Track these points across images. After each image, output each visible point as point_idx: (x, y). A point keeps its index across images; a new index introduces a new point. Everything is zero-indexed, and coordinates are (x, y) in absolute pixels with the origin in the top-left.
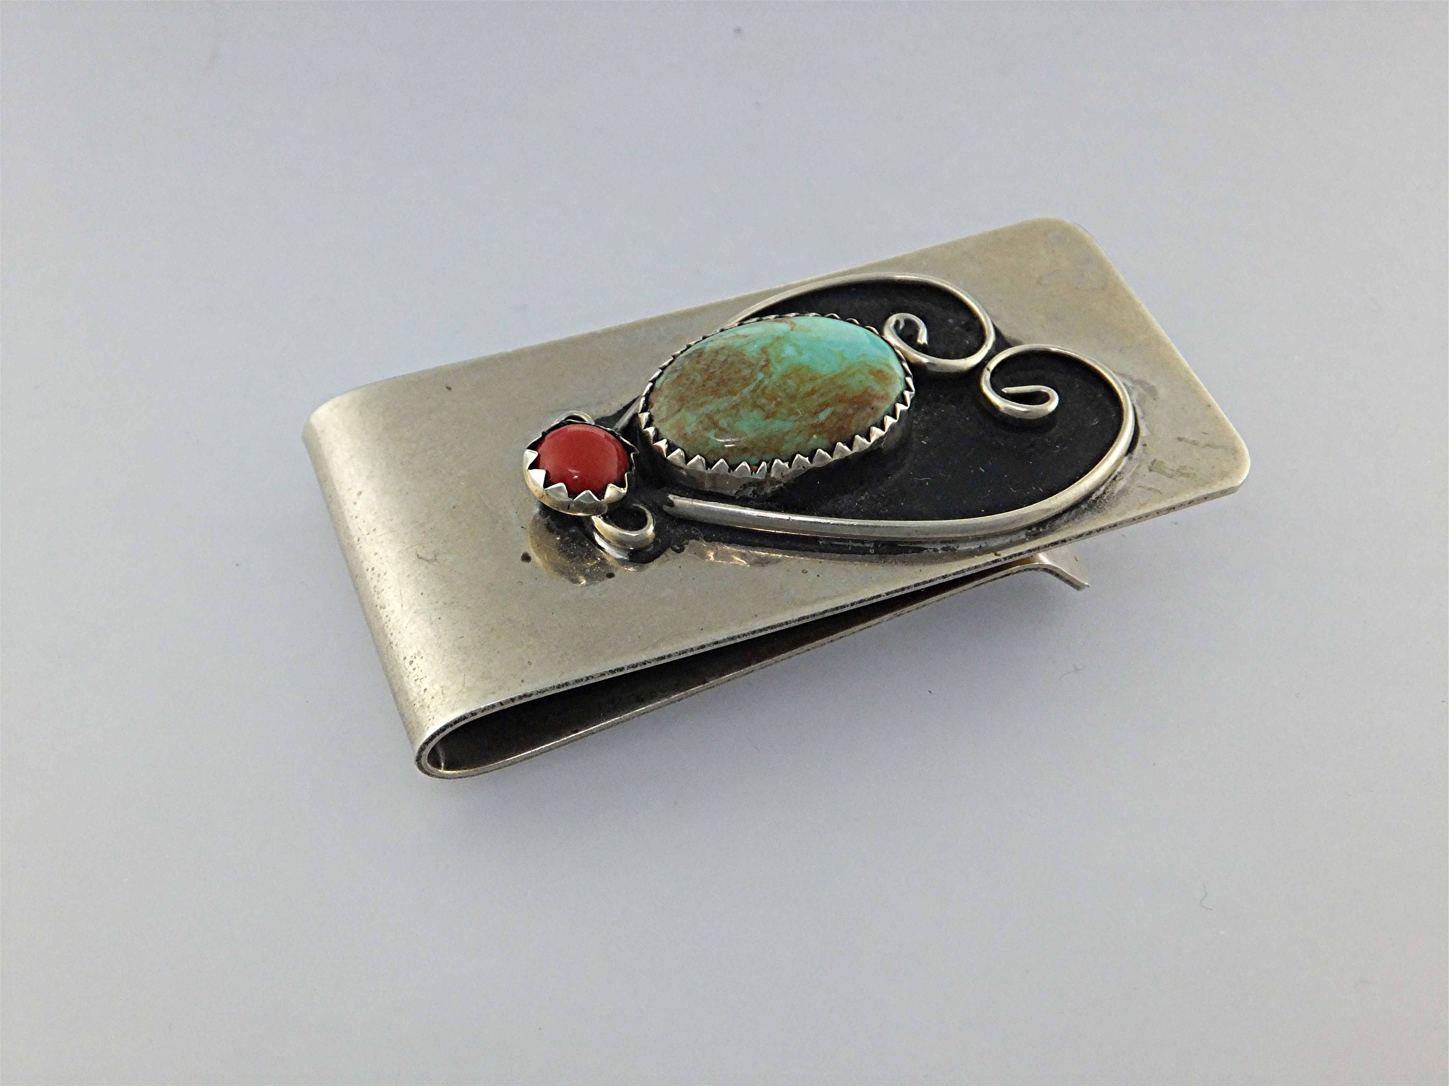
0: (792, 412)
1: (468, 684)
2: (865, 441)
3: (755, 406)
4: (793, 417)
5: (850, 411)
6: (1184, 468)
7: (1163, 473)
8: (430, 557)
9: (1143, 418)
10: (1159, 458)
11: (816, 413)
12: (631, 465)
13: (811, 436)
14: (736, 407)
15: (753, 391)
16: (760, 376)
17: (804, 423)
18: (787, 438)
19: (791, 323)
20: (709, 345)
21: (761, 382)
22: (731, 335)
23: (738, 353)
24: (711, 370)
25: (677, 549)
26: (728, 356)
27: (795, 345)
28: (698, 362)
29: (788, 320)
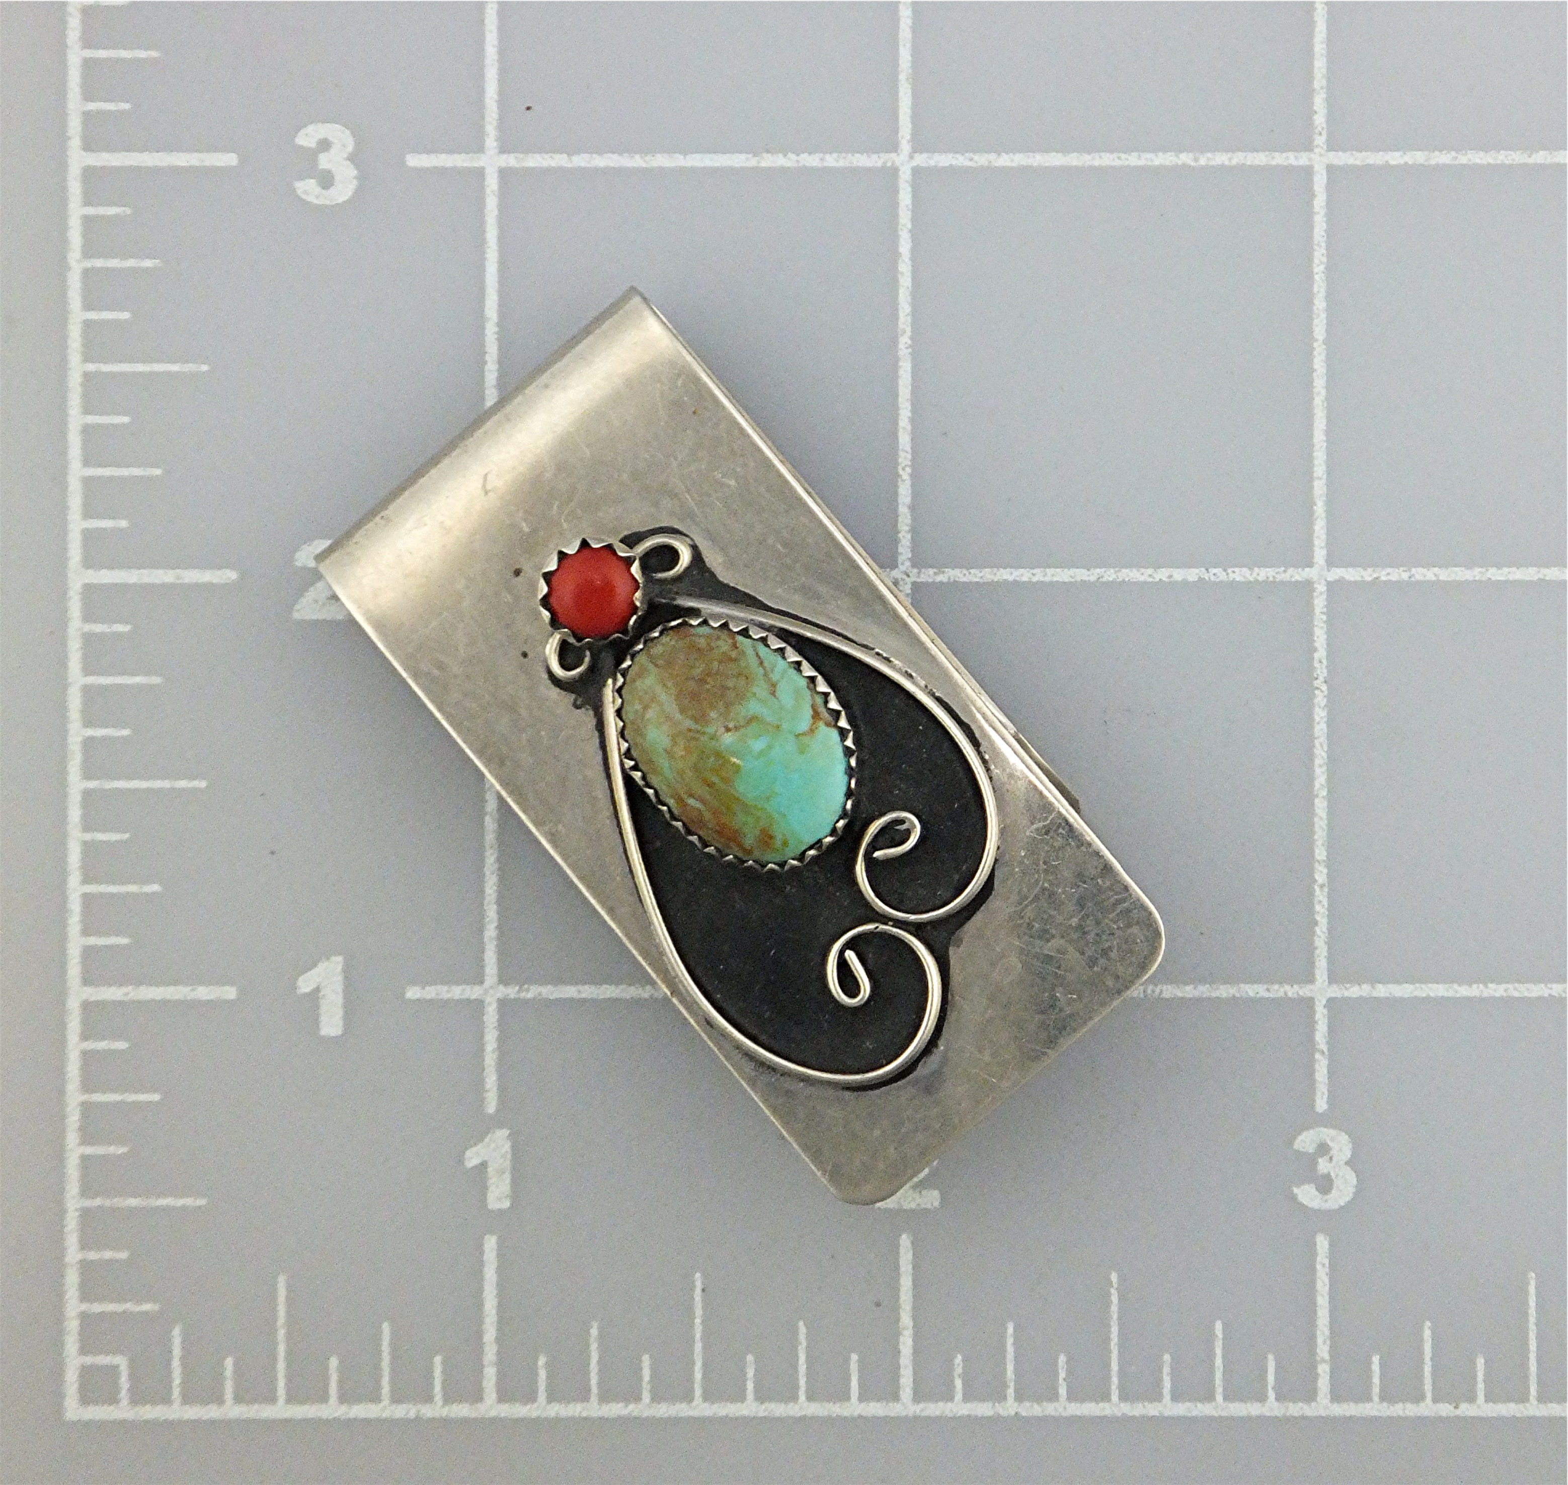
0: (682, 772)
3: (674, 737)
4: (677, 776)
5: (713, 827)
11: (691, 796)
13: (671, 795)
14: (668, 719)
15: (690, 730)
16: (712, 729)
17: (677, 787)
18: (659, 776)
19: (812, 731)
20: (753, 661)
21: (704, 733)
22: (775, 677)
23: (741, 697)
24: (709, 680)
25: (578, 703)
26: (735, 688)
27: (770, 747)
28: (720, 662)
29: (821, 725)
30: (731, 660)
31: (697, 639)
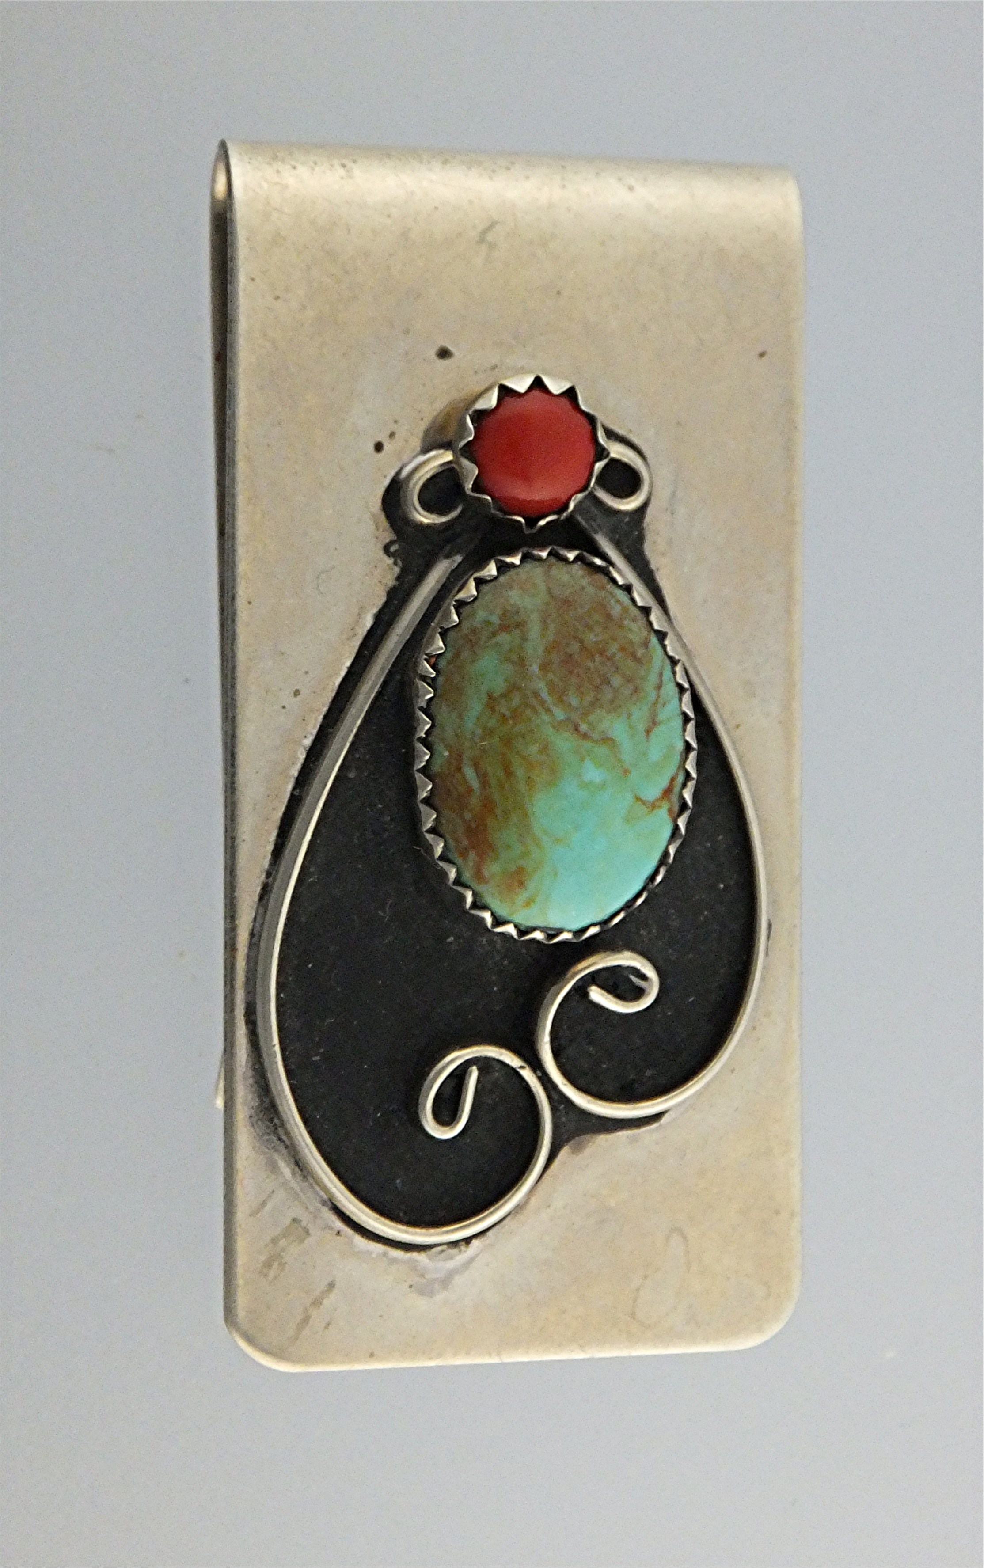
0: (489, 733)
1: (275, 215)
2: (429, 825)
3: (513, 688)
4: (479, 731)
5: (468, 816)
6: (282, 1265)
7: (284, 1235)
8: (489, 237)
9: (385, 1254)
10: (310, 1241)
11: (476, 765)
12: (505, 513)
13: (448, 747)
14: (521, 662)
15: (536, 694)
16: (559, 714)
17: (467, 744)
18: (454, 715)
19: (653, 806)
20: (653, 678)
21: (548, 710)
22: (662, 716)
23: (614, 707)
24: (598, 658)
25: (393, 548)
26: (616, 691)
27: (603, 786)
28: (622, 649)
29: (665, 806)
30: (634, 655)
31: (613, 602)
